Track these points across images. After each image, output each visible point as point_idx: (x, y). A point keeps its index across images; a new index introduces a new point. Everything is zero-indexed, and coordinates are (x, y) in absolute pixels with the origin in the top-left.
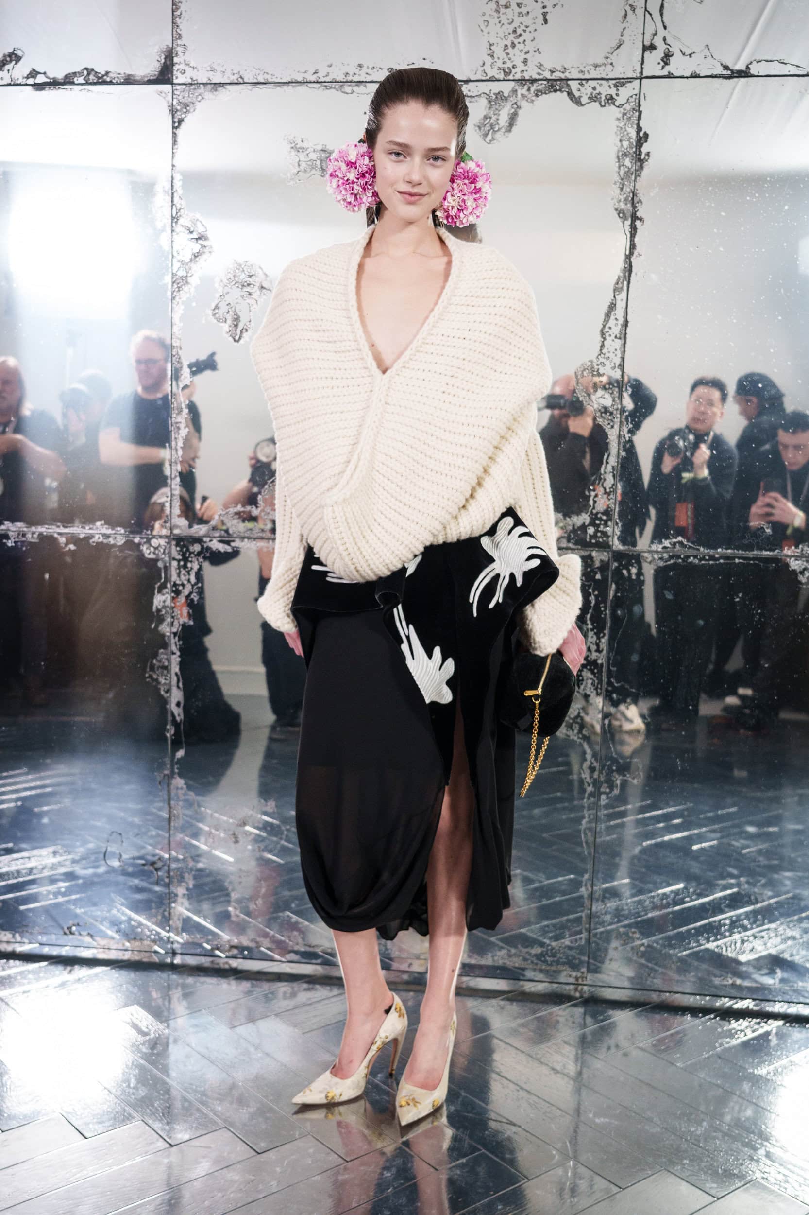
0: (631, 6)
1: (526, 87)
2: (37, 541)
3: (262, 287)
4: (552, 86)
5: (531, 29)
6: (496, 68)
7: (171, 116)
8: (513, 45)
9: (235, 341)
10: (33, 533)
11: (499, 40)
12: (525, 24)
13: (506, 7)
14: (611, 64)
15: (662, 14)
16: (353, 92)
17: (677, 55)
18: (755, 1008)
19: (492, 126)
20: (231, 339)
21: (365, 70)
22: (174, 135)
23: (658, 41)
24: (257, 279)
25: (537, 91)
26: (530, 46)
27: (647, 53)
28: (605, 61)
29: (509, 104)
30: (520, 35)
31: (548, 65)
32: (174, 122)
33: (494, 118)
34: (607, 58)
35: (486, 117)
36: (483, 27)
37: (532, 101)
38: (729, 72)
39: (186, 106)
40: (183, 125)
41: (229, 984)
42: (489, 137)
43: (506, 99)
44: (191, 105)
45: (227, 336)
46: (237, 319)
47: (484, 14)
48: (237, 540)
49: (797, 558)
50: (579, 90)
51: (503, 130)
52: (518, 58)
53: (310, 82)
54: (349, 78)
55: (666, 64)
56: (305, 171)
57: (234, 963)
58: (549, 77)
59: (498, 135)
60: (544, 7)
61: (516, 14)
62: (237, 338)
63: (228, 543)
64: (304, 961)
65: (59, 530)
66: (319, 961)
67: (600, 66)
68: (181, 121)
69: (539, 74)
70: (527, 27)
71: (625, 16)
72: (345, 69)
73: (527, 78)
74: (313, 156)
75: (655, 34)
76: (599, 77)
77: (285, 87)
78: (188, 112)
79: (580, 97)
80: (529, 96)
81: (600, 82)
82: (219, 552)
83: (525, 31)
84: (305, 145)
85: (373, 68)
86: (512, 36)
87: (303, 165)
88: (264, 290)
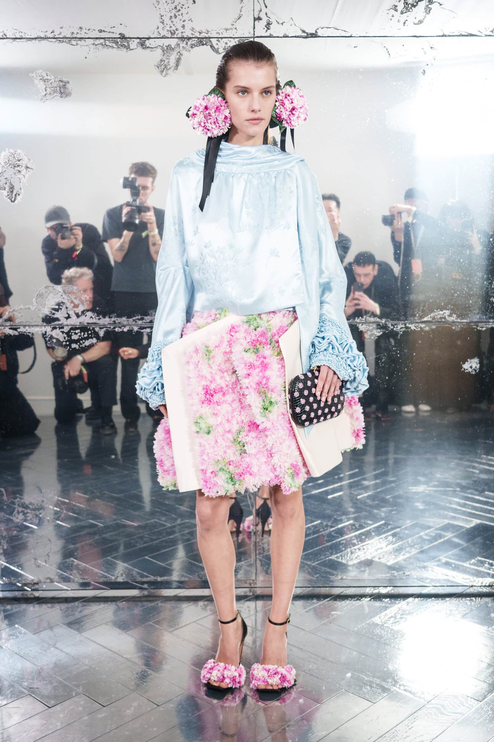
1: (185, 42)
3: (27, 167)
4: (201, 42)
5: (186, 6)
6: (166, 30)
8: (176, 17)
9: (12, 201)
11: (166, 13)
12: (182, 3)
14: (236, 28)
16: (77, 44)
17: (274, 23)
18: (354, 593)
19: (166, 66)
20: (10, 201)
21: (84, 30)
23: (263, 15)
24: (24, 162)
25: (192, 44)
26: (185, 17)
27: (256, 22)
28: (231, 27)
29: (175, 53)
30: (179, 10)
31: (198, 29)
33: (167, 61)
34: (233, 25)
35: (161, 61)
36: (156, 5)
37: (189, 51)
38: (306, 34)
41: (34, 607)
42: (164, 73)
43: (173, 49)
45: (6, 198)
46: (12, 188)
48: (22, 327)
49: (363, 324)
50: (217, 44)
51: (173, 68)
52: (179, 25)
53: (50, 38)
54: (74, 36)
55: (268, 29)
56: (50, 94)
57: (37, 594)
58: (199, 36)
59: (170, 72)
62: (13, 199)
63: (15, 329)
64: (82, 588)
66: (91, 588)
67: (229, 30)
69: (192, 34)
70: (183, 5)
72: (72, 30)
73: (185, 37)
74: (55, 84)
75: (261, 11)
76: (229, 36)
77: (34, 41)
79: (218, 48)
80: (187, 48)
81: (230, 39)
82: (10, 335)
83: (182, 8)
84: (49, 77)
85: (89, 30)
86: (174, 11)
87: (49, 90)
88: (28, 169)
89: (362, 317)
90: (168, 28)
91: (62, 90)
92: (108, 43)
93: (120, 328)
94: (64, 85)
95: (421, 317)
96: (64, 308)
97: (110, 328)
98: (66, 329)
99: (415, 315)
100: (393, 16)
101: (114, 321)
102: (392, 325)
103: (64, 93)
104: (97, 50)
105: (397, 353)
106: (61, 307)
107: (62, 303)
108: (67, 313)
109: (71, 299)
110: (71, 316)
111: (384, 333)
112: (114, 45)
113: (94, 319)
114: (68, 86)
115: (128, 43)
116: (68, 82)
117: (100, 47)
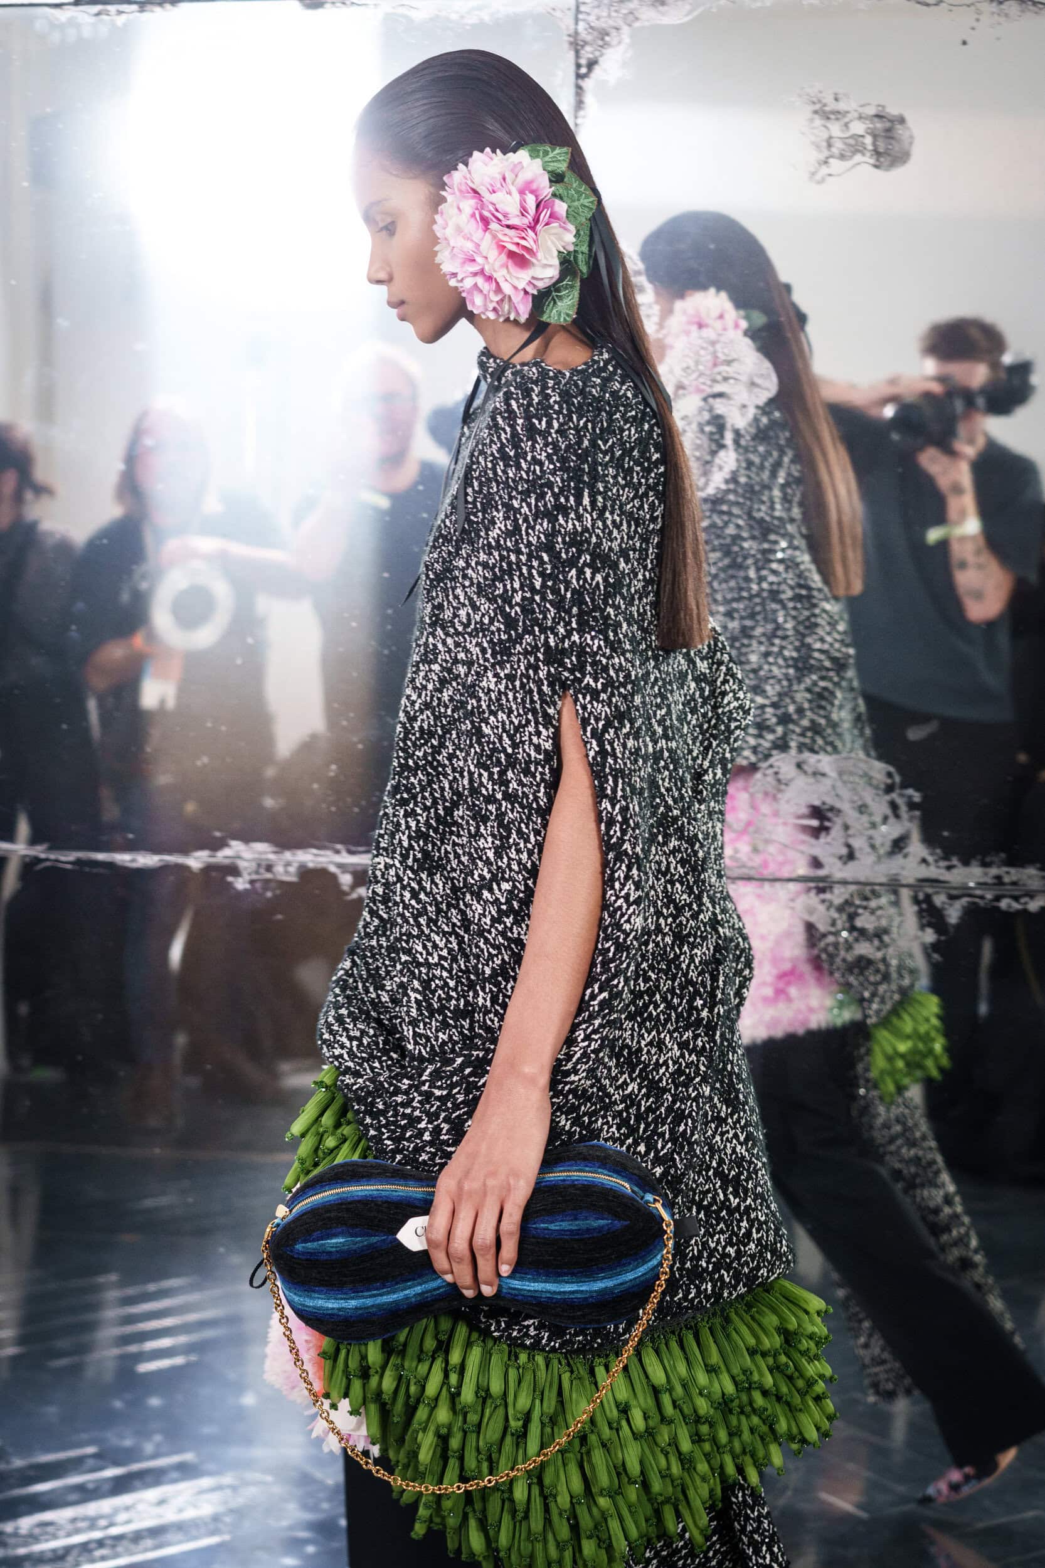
2: (294, 879)
3: (753, 384)
7: (572, 54)
10: (288, 864)
22: (579, 88)
32: (578, 66)
39: (603, 33)
40: (597, 71)
44: (614, 33)
56: (842, 156)
65: (338, 859)
68: (592, 64)
74: (858, 128)
78: (606, 45)
84: (842, 106)
87: (838, 145)
88: (756, 390)
91: (882, 146)
93: (1016, 898)
94: (888, 130)
96: (836, 831)
97: (982, 897)
98: (838, 895)
101: (998, 878)
103: (887, 153)
104: (1002, 19)
106: (827, 824)
107: (832, 809)
108: (849, 846)
109: (861, 798)
110: (857, 854)
113: (932, 868)
114: (899, 130)
116: (902, 120)
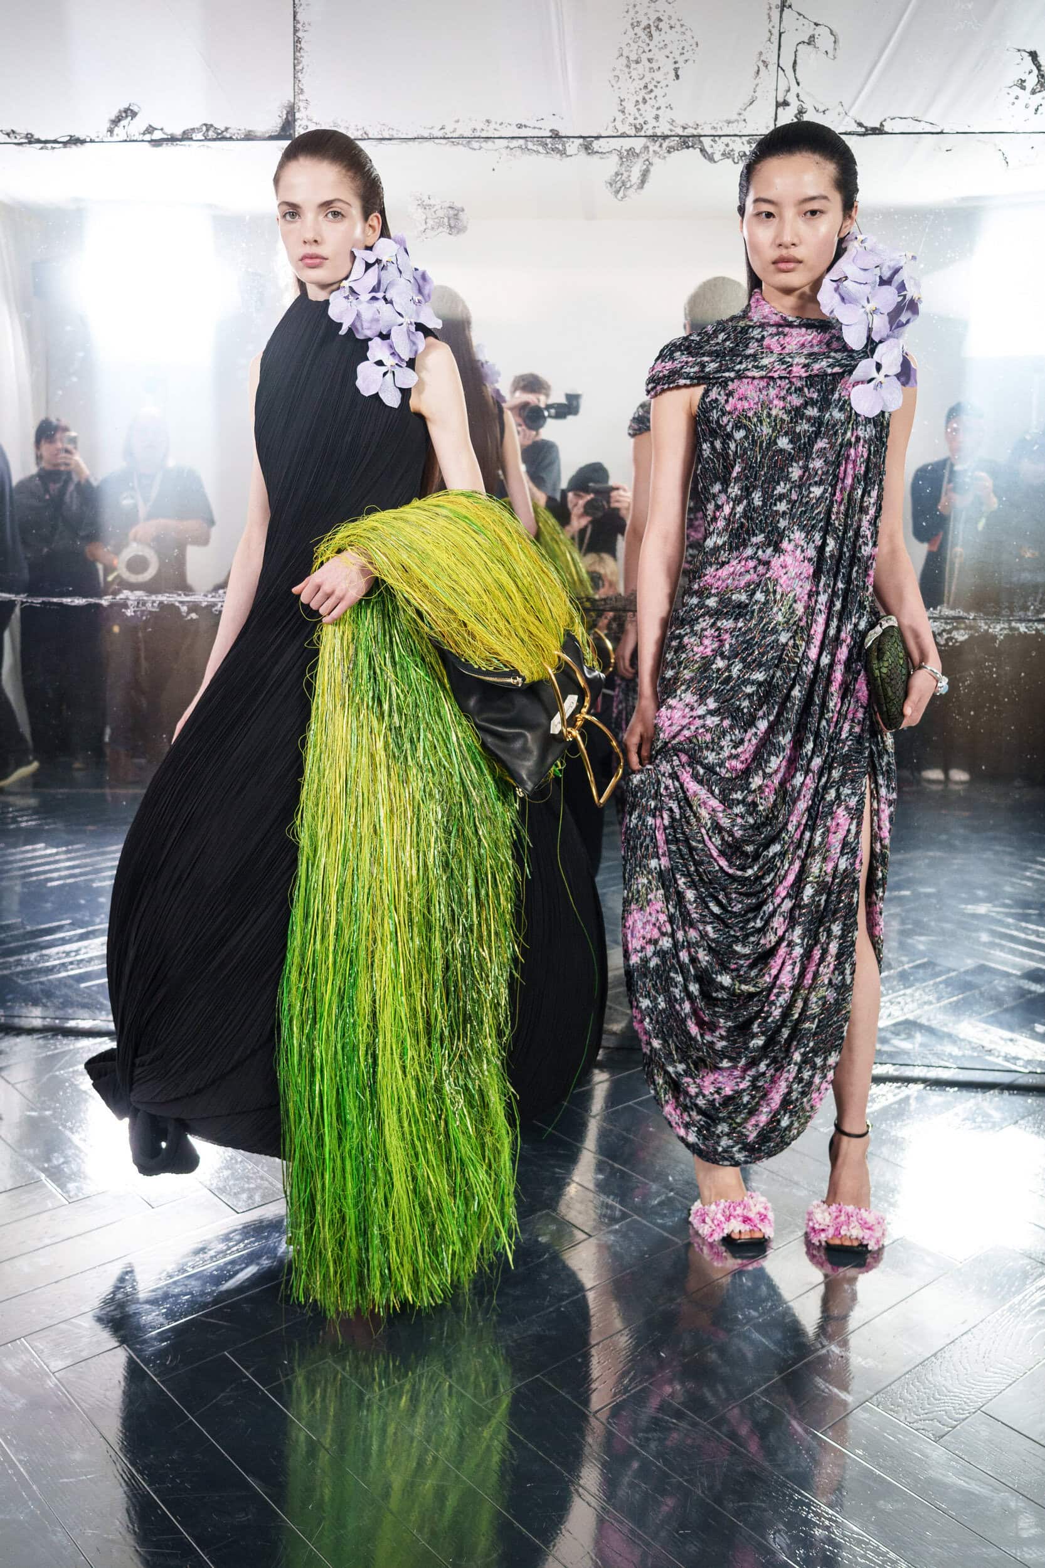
0: (764, 62)
1: (658, 144)
2: (157, 610)
4: (685, 142)
5: (663, 84)
6: (627, 124)
8: (645, 101)
11: (629, 96)
12: (656, 79)
13: (637, 62)
14: (744, 120)
15: (795, 71)
16: (481, 148)
17: (810, 111)
18: (896, 1073)
19: (624, 183)
21: (492, 126)
23: (791, 97)
25: (669, 147)
26: (661, 102)
27: (780, 109)
28: (737, 118)
29: (641, 160)
30: (651, 91)
31: (680, 122)
33: (626, 175)
34: (740, 114)
35: (617, 174)
36: (613, 82)
37: (665, 158)
38: (862, 130)
42: (621, 194)
43: (638, 155)
47: (614, 70)
50: (712, 147)
51: (635, 187)
52: (649, 115)
53: (437, 138)
54: (477, 134)
56: (433, 229)
58: (681, 133)
59: (630, 192)
60: (676, 63)
61: (647, 69)
67: (733, 122)
69: (671, 130)
70: (658, 82)
71: (758, 72)
72: (473, 125)
73: (659, 134)
74: (440, 213)
75: (788, 91)
76: (731, 133)
77: (411, 143)
79: (713, 154)
80: (661, 153)
81: (733, 138)
83: (656, 86)
84: (432, 202)
85: (501, 124)
86: (644, 91)
87: (430, 222)
89: (935, 608)
90: (631, 120)
91: (452, 223)
92: (530, 145)
94: (455, 215)
95: (1038, 612)
99: (1027, 609)
100: (1017, 98)
102: (986, 624)
103: (455, 227)
104: (512, 158)
105: (991, 672)
111: (971, 637)
112: (540, 149)
114: (461, 215)
115: (564, 145)
116: (463, 210)
117: (518, 152)
